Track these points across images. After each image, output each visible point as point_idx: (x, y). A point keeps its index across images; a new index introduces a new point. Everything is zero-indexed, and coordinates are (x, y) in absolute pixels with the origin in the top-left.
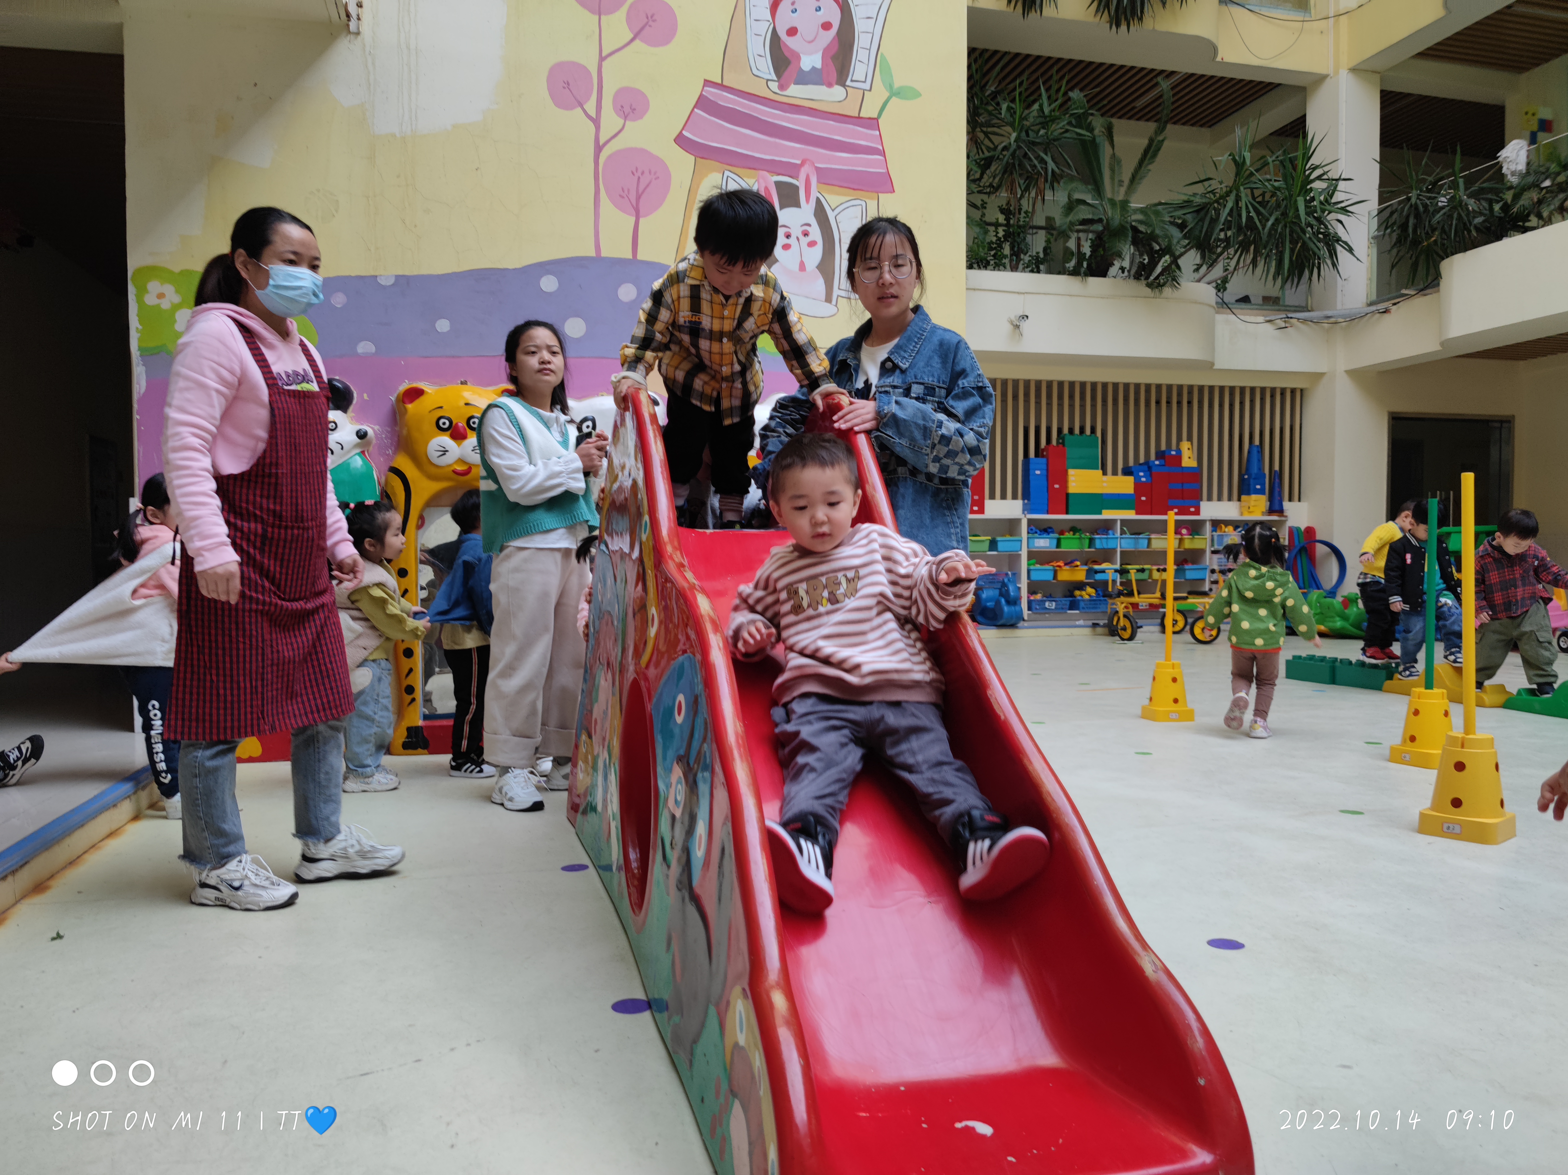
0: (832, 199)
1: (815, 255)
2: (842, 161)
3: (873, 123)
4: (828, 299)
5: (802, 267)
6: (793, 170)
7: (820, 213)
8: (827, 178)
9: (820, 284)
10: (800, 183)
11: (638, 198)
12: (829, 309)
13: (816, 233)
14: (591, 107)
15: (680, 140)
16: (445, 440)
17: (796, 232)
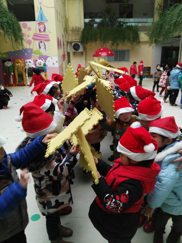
0: (45, 42)
1: (44, 47)
2: (45, 39)
3: (48, 35)
4: (45, 50)
5: (43, 48)
6: (41, 40)
7: (44, 43)
8: (45, 40)
9: (45, 49)
10: (42, 41)
11: (30, 43)
12: (45, 51)
13: (44, 45)
14: (25, 36)
15: (33, 38)
16: (17, 64)
17: (42, 45)
